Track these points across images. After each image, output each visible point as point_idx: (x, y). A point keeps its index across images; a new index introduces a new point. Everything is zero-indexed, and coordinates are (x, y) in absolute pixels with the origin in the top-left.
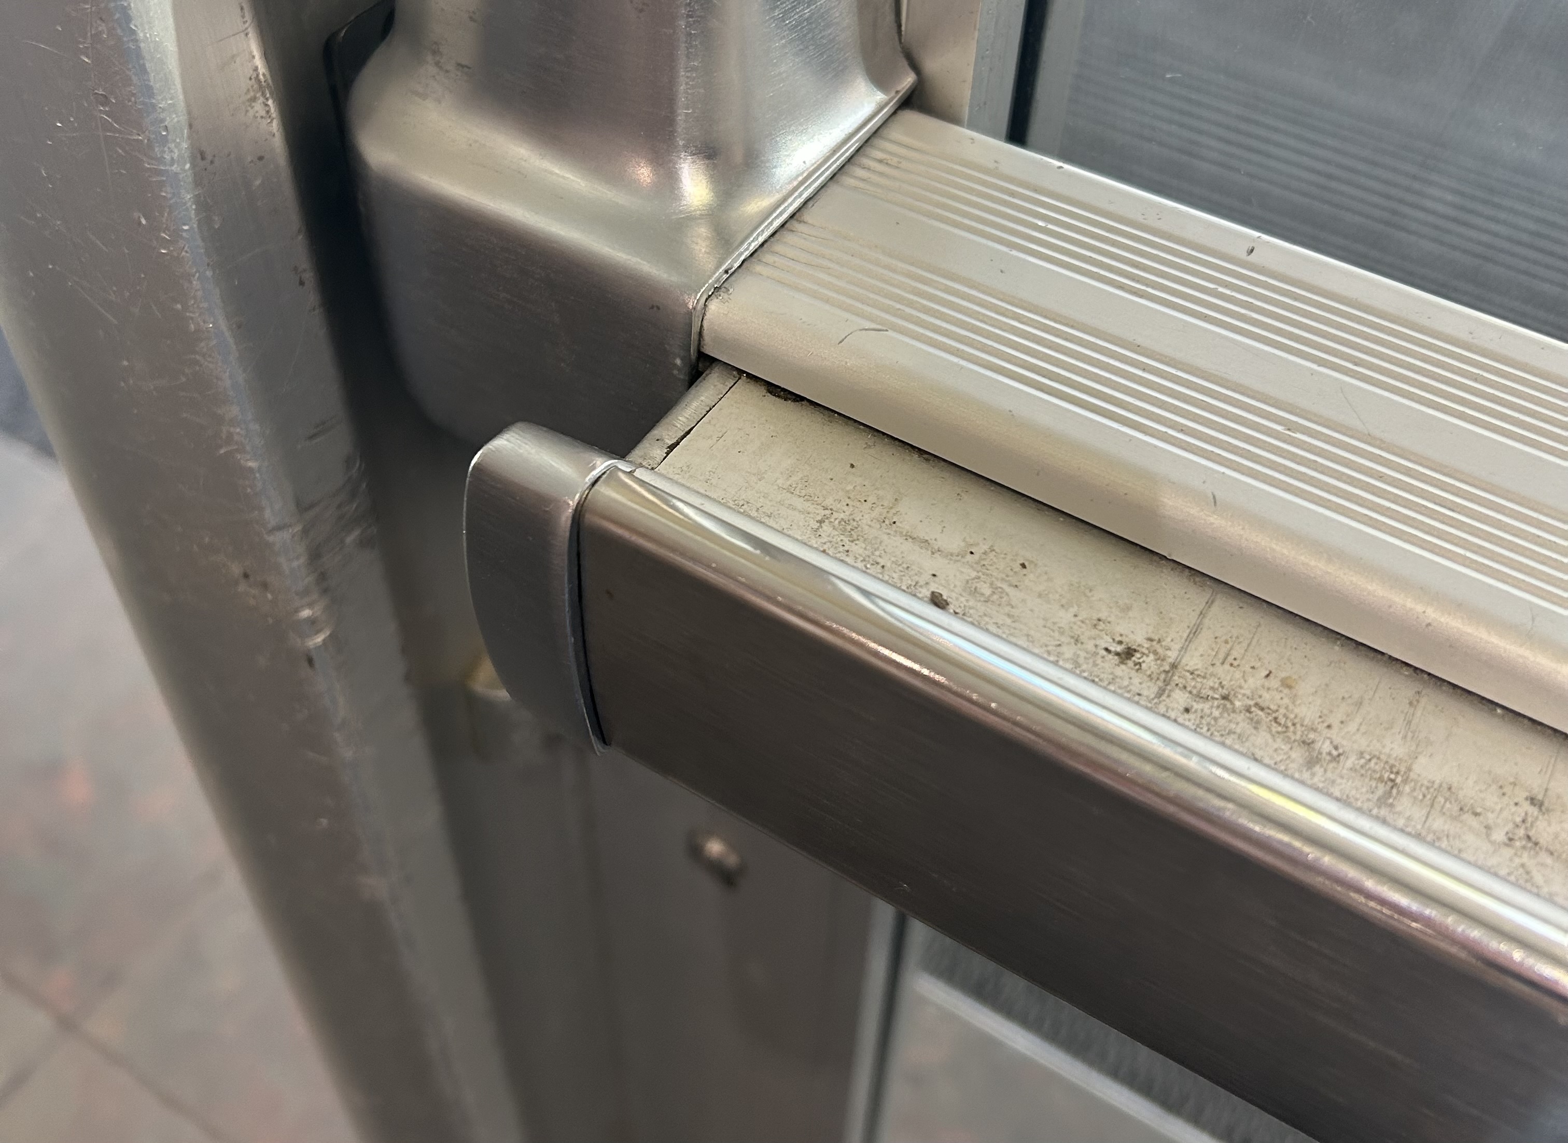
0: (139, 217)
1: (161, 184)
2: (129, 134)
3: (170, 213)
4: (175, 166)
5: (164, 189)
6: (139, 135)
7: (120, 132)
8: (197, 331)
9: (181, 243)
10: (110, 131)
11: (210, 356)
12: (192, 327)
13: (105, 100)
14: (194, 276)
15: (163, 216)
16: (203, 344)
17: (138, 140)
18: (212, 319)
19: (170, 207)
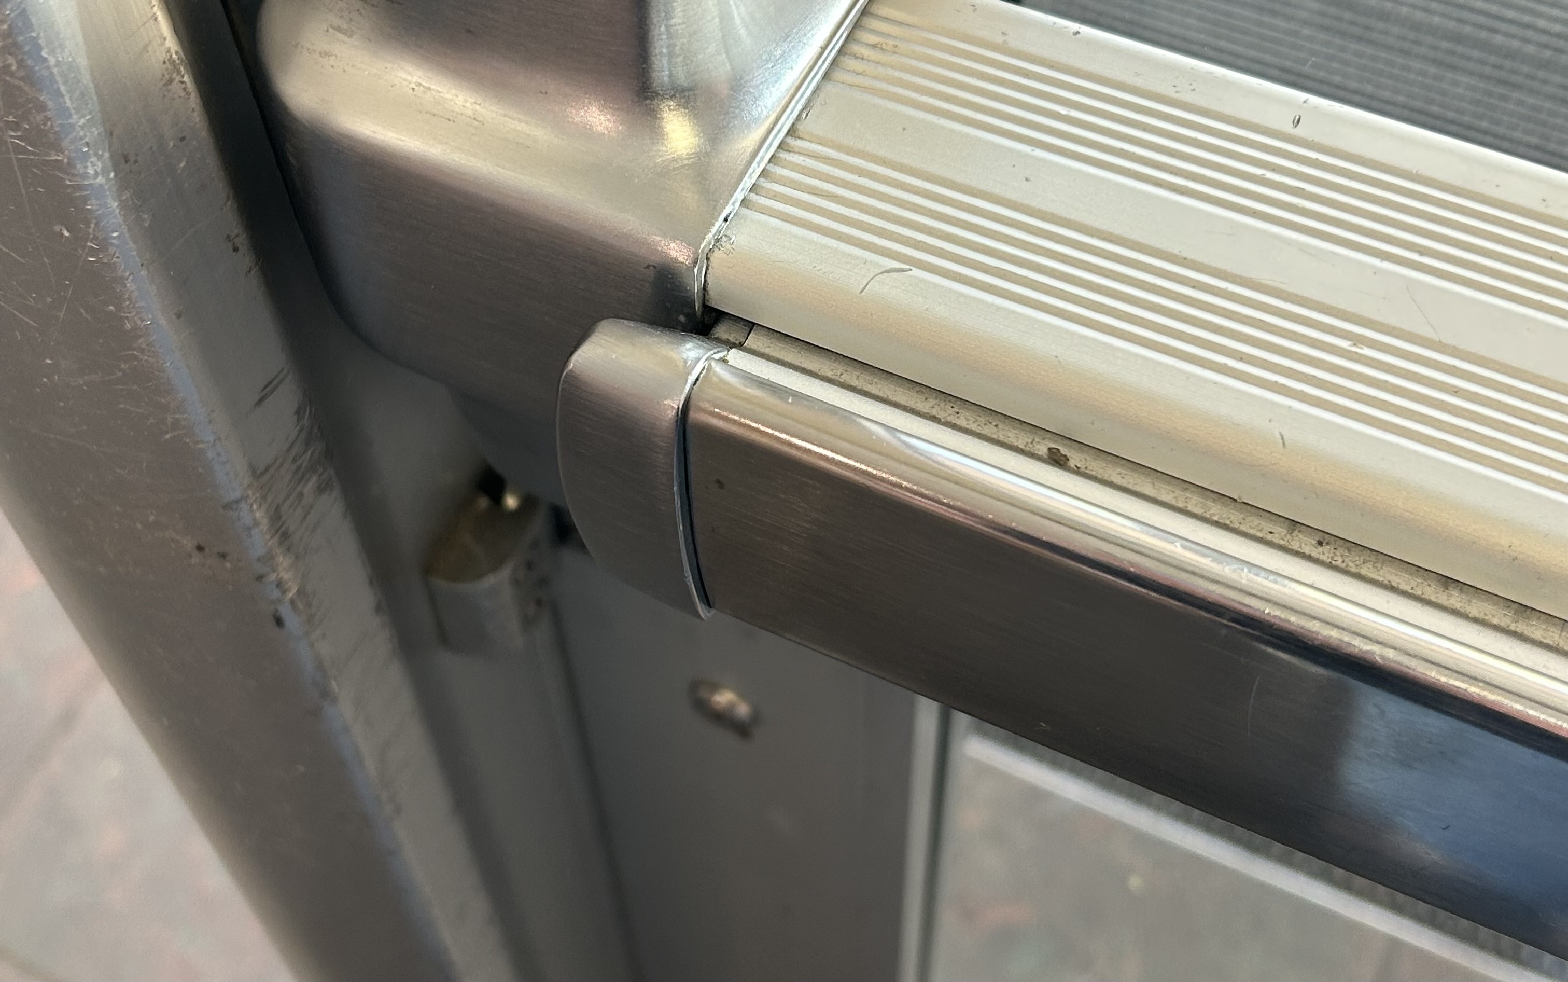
0: (61, 230)
1: (85, 199)
2: (46, 155)
3: (97, 224)
4: (100, 178)
5: (89, 202)
6: (58, 155)
7: (33, 153)
8: (135, 328)
9: (111, 250)
10: (21, 153)
11: (149, 351)
12: (128, 326)
13: (16, 126)
14: (127, 279)
15: (89, 227)
16: (140, 341)
17: (57, 161)
18: (150, 316)
19: (96, 218)
